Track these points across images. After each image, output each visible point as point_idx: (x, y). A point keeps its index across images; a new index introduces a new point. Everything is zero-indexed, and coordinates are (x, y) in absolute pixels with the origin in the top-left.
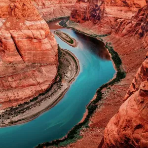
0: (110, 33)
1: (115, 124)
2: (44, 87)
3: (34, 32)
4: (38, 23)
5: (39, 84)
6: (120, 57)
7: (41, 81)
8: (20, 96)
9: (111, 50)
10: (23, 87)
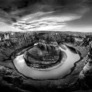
0: (77, 46)
1: (83, 73)
2: (54, 62)
3: (53, 45)
4: (55, 43)
5: (53, 61)
6: (81, 53)
7: (53, 60)
8: (45, 63)
9: (78, 51)
10: (47, 61)
